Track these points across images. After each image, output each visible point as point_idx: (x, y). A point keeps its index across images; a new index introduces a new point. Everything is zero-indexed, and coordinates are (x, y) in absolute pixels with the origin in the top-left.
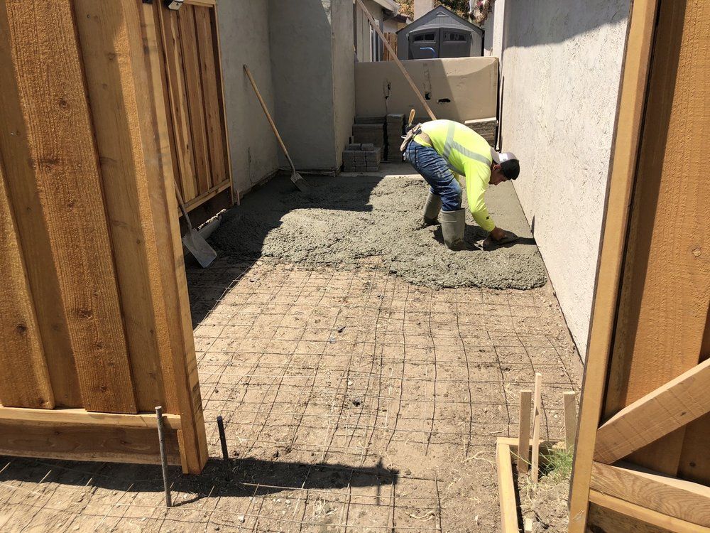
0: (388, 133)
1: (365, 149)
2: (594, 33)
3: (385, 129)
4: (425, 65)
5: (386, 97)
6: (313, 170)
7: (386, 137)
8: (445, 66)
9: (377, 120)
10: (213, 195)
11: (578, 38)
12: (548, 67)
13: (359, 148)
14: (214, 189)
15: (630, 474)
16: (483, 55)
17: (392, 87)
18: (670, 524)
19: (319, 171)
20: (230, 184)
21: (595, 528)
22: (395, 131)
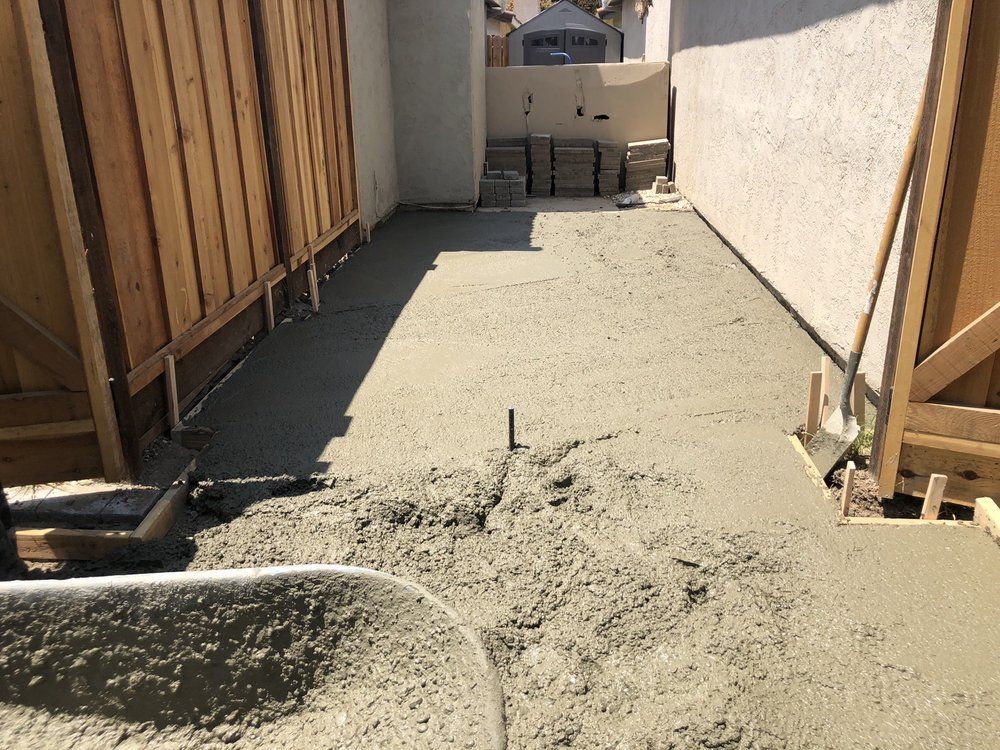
0: (533, 158)
1: (509, 178)
2: (854, 16)
3: (528, 153)
4: (577, 71)
5: (527, 113)
6: (445, 204)
7: (529, 164)
8: (602, 72)
9: (516, 142)
10: (345, 227)
11: (823, 25)
12: (769, 63)
13: (501, 176)
14: (345, 220)
15: (943, 408)
17: (533, 100)
18: (980, 449)
19: (452, 204)
20: (358, 216)
21: (905, 472)
22: (541, 156)
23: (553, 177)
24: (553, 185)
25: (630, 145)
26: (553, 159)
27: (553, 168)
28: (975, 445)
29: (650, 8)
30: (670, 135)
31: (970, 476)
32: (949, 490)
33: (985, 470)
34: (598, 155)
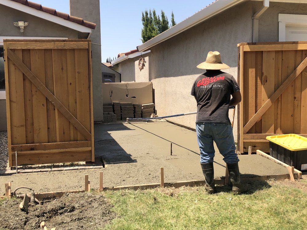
0: (115, 109)
1: (111, 114)
3: (113, 108)
5: (111, 96)
7: (114, 111)
15: (249, 135)
16: (121, 82)
17: (113, 92)
21: (244, 148)
22: (117, 108)
23: (121, 115)
24: (121, 117)
25: (143, 105)
26: (121, 109)
27: (121, 112)
28: (255, 140)
29: (144, 67)
30: (154, 102)
31: (255, 146)
32: (252, 150)
33: (257, 145)
34: (135, 108)
